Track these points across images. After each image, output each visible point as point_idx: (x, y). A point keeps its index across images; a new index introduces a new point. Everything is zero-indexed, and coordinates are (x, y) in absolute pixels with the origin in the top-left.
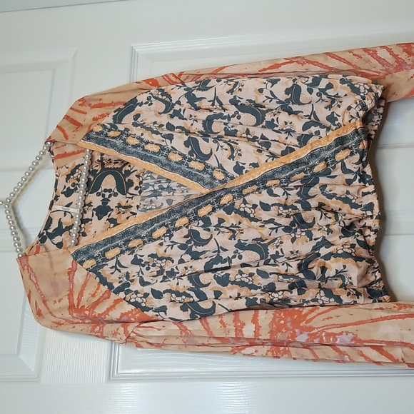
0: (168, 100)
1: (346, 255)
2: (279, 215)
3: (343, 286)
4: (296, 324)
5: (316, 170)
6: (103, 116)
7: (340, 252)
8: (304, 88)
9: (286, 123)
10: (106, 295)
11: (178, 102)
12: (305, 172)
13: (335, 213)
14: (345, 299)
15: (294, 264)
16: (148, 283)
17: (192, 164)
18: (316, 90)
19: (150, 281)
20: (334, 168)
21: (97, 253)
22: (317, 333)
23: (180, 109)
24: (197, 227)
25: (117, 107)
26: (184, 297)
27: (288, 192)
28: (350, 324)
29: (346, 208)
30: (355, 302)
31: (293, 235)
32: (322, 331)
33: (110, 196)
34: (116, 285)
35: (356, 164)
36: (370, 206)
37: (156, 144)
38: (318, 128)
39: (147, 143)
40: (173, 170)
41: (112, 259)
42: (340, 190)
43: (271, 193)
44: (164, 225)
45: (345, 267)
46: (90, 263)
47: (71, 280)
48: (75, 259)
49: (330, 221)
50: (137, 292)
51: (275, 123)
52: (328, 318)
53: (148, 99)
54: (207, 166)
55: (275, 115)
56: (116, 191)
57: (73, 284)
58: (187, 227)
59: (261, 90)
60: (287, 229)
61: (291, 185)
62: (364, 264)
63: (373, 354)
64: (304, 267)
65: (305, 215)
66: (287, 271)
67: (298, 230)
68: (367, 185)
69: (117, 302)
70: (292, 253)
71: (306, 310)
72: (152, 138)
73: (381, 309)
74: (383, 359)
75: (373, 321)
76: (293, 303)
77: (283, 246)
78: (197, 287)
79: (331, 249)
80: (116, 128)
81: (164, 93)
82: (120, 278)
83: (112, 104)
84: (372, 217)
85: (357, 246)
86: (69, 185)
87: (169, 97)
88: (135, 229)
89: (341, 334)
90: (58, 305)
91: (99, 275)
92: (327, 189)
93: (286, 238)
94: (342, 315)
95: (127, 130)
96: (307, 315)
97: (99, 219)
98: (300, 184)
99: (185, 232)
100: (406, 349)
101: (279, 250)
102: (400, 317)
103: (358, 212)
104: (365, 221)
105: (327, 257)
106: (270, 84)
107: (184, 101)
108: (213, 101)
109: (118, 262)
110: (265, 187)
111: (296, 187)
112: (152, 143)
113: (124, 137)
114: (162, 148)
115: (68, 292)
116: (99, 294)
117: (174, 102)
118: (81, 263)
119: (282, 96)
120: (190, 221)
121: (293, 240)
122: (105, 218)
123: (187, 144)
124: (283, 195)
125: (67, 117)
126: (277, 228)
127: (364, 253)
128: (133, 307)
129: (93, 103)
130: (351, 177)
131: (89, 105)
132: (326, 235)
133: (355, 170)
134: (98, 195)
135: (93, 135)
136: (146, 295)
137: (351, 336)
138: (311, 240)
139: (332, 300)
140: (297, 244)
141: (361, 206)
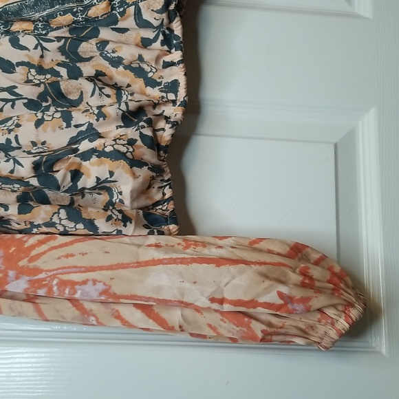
1: (116, 155)
2: (28, 81)
3: (109, 205)
4: (11, 261)
5: (93, 12)
7: (108, 149)
12: (74, 14)
13: (118, 89)
14: (103, 226)
15: (27, 162)
20: (122, 14)
22: (44, 279)
27: (45, 44)
28: (101, 268)
29: (139, 84)
30: (119, 233)
31: (40, 115)
32: (53, 277)
35: (158, 12)
36: (173, 86)
42: (128, 53)
43: (15, 43)
45: (111, 174)
49: (107, 101)
52: (67, 256)
60: (32, 105)
61: (52, 35)
62: (144, 172)
63: (136, 316)
64: (44, 167)
65: (66, 85)
66: (12, 172)
67: (52, 109)
68: (173, 50)
70: (34, 144)
71: (32, 240)
73: (157, 246)
74: (151, 324)
75: (139, 264)
76: (15, 226)
77: (20, 132)
79: (97, 143)
84: (174, 102)
85: (139, 143)
89: (85, 282)
92: (109, 48)
93: (27, 117)
94: (91, 251)
96: (32, 247)
98: (67, 35)
100: (189, 312)
101: (12, 136)
102: (183, 261)
103: (155, 93)
104: (163, 108)
105: (86, 156)
110: (7, 33)
111: (59, 39)
121: (39, 123)
124: (36, 48)
126: (13, 101)
127: (148, 155)
130: (150, 34)
132: (94, 121)
133: (155, 23)
137: (100, 287)
138: (69, 126)
139: (80, 226)
140: (45, 131)
141: (160, 84)
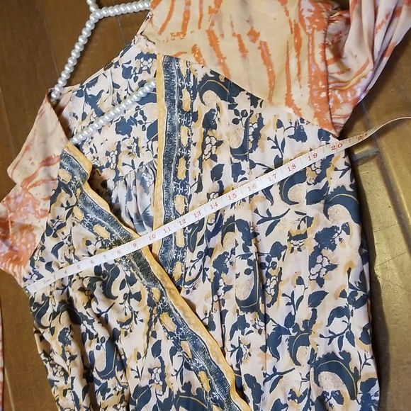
0: (250, 146)
16: (57, 256)
19: (59, 257)
23: (243, 173)
25: (218, 70)
37: (187, 173)
46: (65, 176)
53: (243, 111)
72: (194, 162)
81: (257, 135)
82: (58, 218)
87: (255, 146)
90: (27, 164)
91: (58, 191)
108: (270, 218)
112: (187, 166)
114: (184, 184)
117: (251, 156)
129: (215, 28)
131: (212, 24)
135: (174, 66)
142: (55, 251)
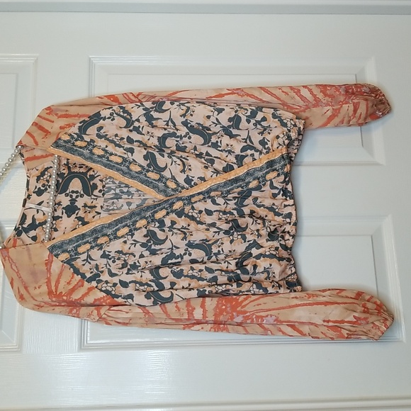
0: (129, 117)
1: (272, 256)
2: (220, 219)
3: (268, 278)
4: (234, 308)
5: (251, 186)
6: (69, 126)
7: (267, 253)
8: (244, 119)
9: (227, 145)
10: (80, 283)
11: (138, 120)
12: (242, 188)
13: (263, 219)
14: (270, 290)
15: (233, 262)
16: (116, 275)
17: (149, 174)
18: (253, 121)
19: (118, 273)
20: (264, 185)
21: (70, 248)
22: (249, 316)
23: (139, 127)
24: (154, 227)
25: (82, 119)
26: (146, 287)
27: (228, 202)
28: (274, 309)
29: (271, 215)
30: (277, 292)
31: (231, 237)
32: (253, 314)
33: (77, 197)
34: (88, 275)
35: (281, 183)
36: (289, 215)
37: (120, 156)
38: (253, 152)
39: (111, 154)
40: (132, 177)
41: (83, 253)
42: (268, 202)
43: (214, 202)
44: (126, 225)
45: (271, 265)
46: (64, 256)
47: (49, 270)
48: (51, 252)
49: (259, 227)
50: (107, 282)
51: (219, 144)
52: (258, 305)
53: (110, 115)
54: (162, 177)
55: (219, 138)
56: (82, 193)
57: (50, 273)
58: (146, 228)
59: (209, 117)
60: (226, 232)
61: (230, 196)
62: (284, 262)
63: (289, 330)
64: (240, 265)
65: (241, 221)
66: (227, 267)
67: (235, 233)
68: (288, 198)
69: (90, 289)
70: (230, 251)
71: (241, 298)
72: (116, 150)
73: (296, 298)
74: (296, 333)
75: (290, 307)
76: (231, 292)
77: (223, 246)
78: (157, 279)
79: (261, 251)
80: (82, 139)
81: (125, 111)
82: (91, 269)
83: (78, 116)
84: (290, 223)
85: (280, 248)
86: (39, 185)
87: (130, 115)
88: (102, 228)
89: (267, 316)
90: (38, 291)
91: (72, 266)
92: (258, 201)
93: (226, 240)
94: (268, 302)
95: (92, 141)
96: (242, 302)
97: (69, 216)
98: (237, 195)
99: (144, 231)
100: (312, 327)
101: (220, 249)
102: (310, 304)
103: (279, 219)
104: (285, 226)
105: (258, 257)
106: (216, 113)
107: (143, 119)
108: (168, 122)
109: (89, 256)
110: (209, 197)
111: (234, 198)
112: (116, 155)
113: (90, 147)
114: (125, 160)
115: (46, 280)
116: (74, 283)
117: (134, 119)
118: (57, 256)
119: (225, 123)
120: (148, 222)
121: (232, 242)
122: (74, 216)
123: (146, 157)
124: (224, 204)
125: (35, 124)
126: (219, 232)
127: (285, 254)
128: (105, 295)
129: (60, 113)
130: (276, 191)
131: (56, 115)
132: (256, 239)
133: (280, 188)
134: (67, 195)
135: (61, 142)
136: (115, 285)
137: (274, 318)
138: (245, 242)
139: (261, 291)
140: (235, 245)
141: (282, 214)
142: (112, 275)
